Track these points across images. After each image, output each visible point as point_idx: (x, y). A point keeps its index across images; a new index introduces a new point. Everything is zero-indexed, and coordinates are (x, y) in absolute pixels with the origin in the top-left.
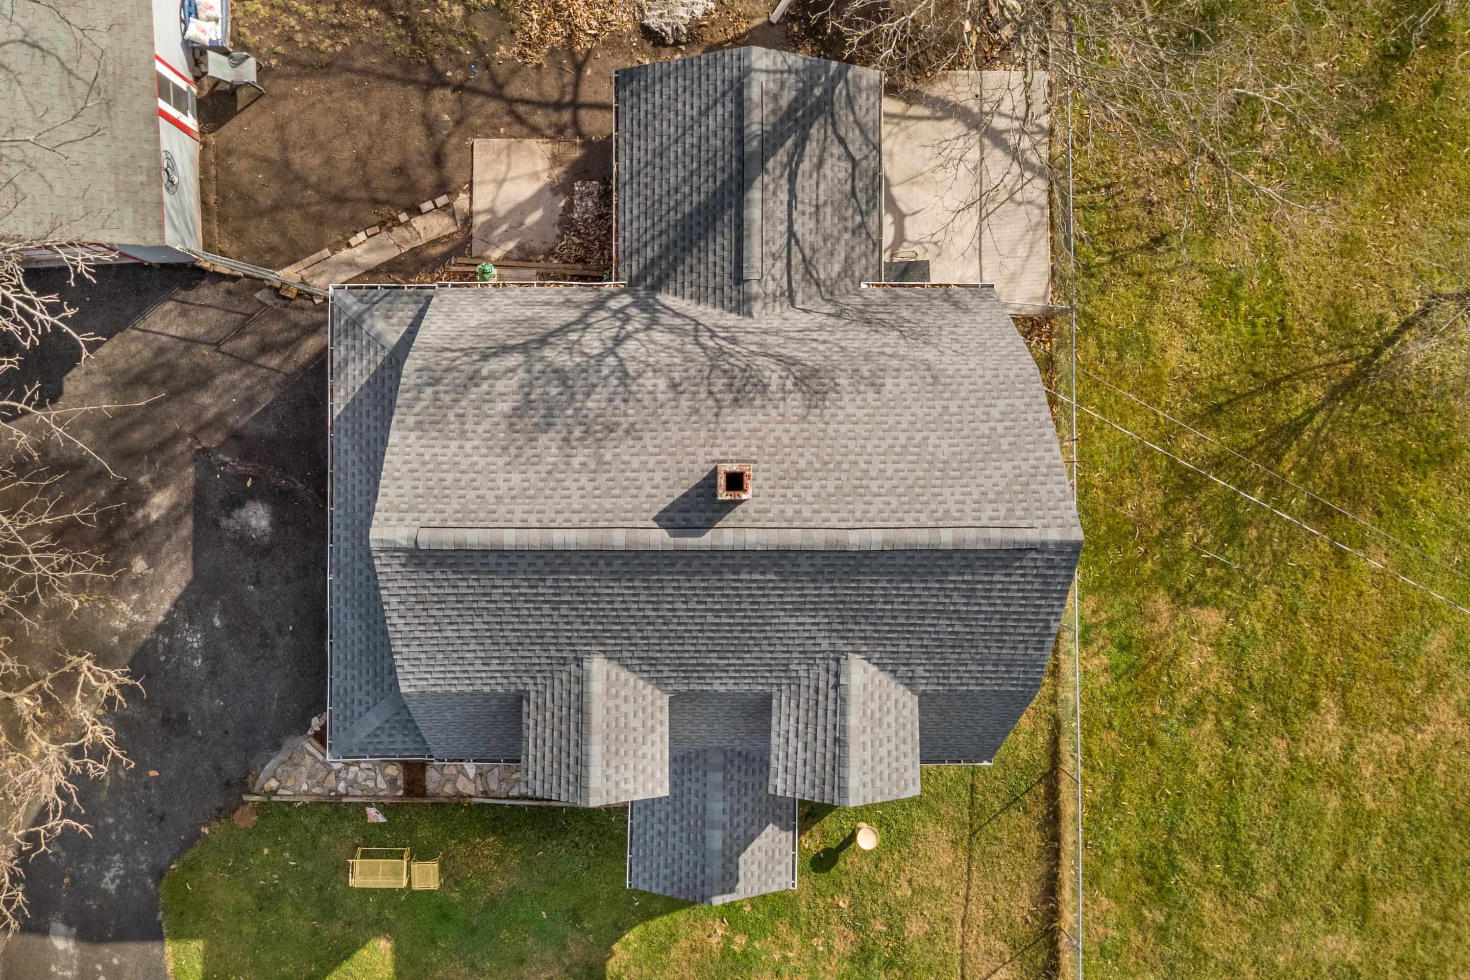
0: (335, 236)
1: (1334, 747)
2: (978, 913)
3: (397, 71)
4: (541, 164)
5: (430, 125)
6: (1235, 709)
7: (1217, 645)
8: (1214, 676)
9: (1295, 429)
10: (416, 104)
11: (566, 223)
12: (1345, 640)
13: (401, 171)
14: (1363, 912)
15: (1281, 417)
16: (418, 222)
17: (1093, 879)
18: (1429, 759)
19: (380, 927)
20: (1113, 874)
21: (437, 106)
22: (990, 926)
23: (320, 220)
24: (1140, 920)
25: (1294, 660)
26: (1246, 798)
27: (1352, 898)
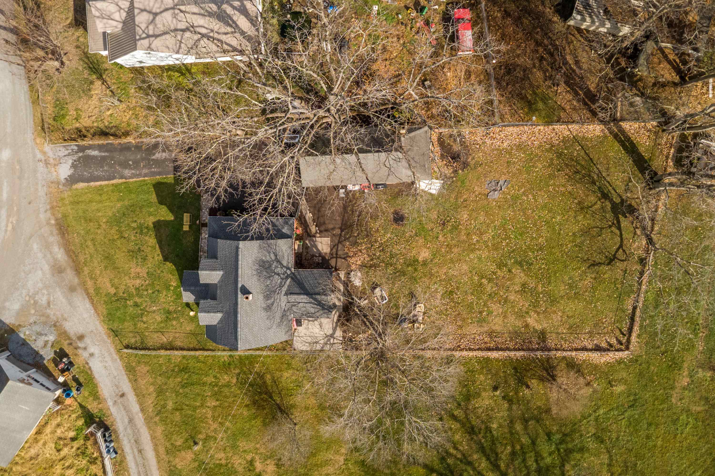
0: (312, 210)
1: (209, 404)
2: (177, 335)
3: (344, 222)
4: (325, 251)
5: (333, 229)
6: (216, 385)
7: (229, 382)
8: (223, 381)
9: (271, 397)
10: (338, 226)
11: (313, 256)
12: (229, 406)
13: (324, 223)
14: (177, 410)
15: (273, 395)
16: (314, 227)
17: (184, 357)
18: (207, 423)
19: (176, 218)
20: (185, 361)
21: (337, 230)
22: (175, 337)
23: (315, 207)
24: (175, 366)
25: (226, 397)
26: (199, 387)
27: (179, 407)
